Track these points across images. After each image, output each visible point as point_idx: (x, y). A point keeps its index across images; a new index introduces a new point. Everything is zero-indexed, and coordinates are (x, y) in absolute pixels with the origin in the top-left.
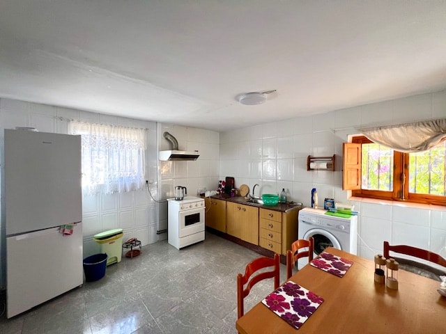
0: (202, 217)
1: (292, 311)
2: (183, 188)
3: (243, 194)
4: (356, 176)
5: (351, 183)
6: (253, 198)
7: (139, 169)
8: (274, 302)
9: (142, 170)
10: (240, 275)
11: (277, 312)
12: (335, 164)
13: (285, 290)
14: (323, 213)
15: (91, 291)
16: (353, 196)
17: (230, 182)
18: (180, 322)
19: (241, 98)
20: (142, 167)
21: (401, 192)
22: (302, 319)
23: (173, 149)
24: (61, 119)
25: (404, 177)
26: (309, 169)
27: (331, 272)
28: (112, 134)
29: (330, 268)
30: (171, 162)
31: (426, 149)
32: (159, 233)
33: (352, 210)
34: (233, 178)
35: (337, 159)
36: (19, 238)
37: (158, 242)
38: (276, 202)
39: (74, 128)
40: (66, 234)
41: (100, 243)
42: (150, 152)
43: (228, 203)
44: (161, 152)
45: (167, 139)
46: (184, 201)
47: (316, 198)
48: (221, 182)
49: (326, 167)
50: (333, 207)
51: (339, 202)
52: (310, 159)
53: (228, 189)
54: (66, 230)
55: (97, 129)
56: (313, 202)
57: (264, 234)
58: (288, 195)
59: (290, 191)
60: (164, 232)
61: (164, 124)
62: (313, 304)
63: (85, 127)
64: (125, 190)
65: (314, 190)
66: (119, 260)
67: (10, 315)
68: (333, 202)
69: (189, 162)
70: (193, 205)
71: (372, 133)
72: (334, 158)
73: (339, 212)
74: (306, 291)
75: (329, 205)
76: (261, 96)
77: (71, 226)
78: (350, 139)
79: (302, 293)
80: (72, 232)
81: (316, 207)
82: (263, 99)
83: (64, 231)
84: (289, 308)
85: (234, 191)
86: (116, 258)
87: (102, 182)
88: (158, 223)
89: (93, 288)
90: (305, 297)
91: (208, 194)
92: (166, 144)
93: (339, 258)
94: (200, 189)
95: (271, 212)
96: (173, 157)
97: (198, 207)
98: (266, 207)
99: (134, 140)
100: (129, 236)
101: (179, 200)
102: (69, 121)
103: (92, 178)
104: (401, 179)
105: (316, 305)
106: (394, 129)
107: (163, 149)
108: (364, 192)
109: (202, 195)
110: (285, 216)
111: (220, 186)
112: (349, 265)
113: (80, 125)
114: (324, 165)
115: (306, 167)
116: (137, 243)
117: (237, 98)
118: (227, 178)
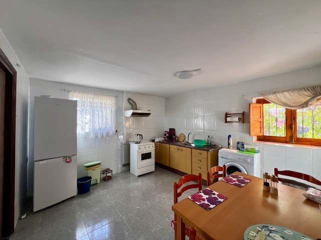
0: (153, 155)
1: (206, 202)
2: (140, 135)
3: (181, 140)
4: (259, 126)
5: (255, 131)
6: (188, 143)
7: (112, 122)
8: (196, 198)
9: (113, 123)
10: (176, 183)
11: (197, 202)
12: (244, 118)
13: (203, 192)
14: (236, 151)
15: (82, 199)
16: (258, 140)
17: (172, 132)
18: (138, 219)
19: (178, 74)
20: (113, 121)
21: (291, 137)
22: (212, 206)
23: (133, 109)
24: (64, 90)
25: (293, 126)
26: (226, 122)
27: (235, 185)
28: (95, 100)
29: (234, 183)
30: (132, 118)
31: (307, 106)
32: (124, 165)
33: (257, 150)
34: (174, 129)
35: (246, 114)
36: (41, 163)
37: (123, 172)
38: (204, 144)
39: (72, 96)
40: (68, 162)
41: (87, 170)
42: (118, 112)
43: (171, 145)
44: (126, 111)
45: (130, 103)
46: (141, 144)
47: (231, 142)
48: (166, 132)
49: (238, 120)
50: (243, 147)
51: (247, 145)
52: (227, 115)
53: (171, 136)
54: (68, 159)
55: (86, 97)
56: (229, 144)
57: (195, 166)
58: (212, 140)
59: (214, 137)
60: (127, 165)
61: (128, 92)
62: (220, 200)
63: (79, 95)
64: (103, 136)
65: (230, 136)
66: (99, 182)
67: (35, 210)
68: (243, 144)
69: (144, 118)
70: (147, 146)
71: (269, 96)
72: (243, 114)
73: (247, 150)
74: (217, 193)
75: (240, 146)
76: (191, 73)
77: (70, 157)
78: (254, 100)
79: (214, 194)
80: (71, 161)
81: (231, 148)
82: (193, 75)
83: (66, 159)
84: (205, 201)
85: (175, 138)
86: (97, 180)
87: (87, 131)
88: (123, 158)
89: (83, 197)
90: (216, 196)
91: (157, 140)
92: (129, 106)
93: (242, 177)
94: (151, 136)
95: (200, 151)
96: (134, 114)
97: (150, 148)
98: (197, 148)
99: (108, 103)
100: (105, 166)
101: (137, 143)
102: (69, 91)
103: (82, 128)
104: (291, 128)
105: (222, 200)
106: (285, 93)
107: (127, 109)
108: (265, 138)
109: (153, 141)
110: (209, 153)
111: (165, 135)
112: (248, 181)
113: (75, 94)
114: (236, 119)
115: (224, 120)
116: (110, 171)
117: (175, 75)
118: (170, 129)
